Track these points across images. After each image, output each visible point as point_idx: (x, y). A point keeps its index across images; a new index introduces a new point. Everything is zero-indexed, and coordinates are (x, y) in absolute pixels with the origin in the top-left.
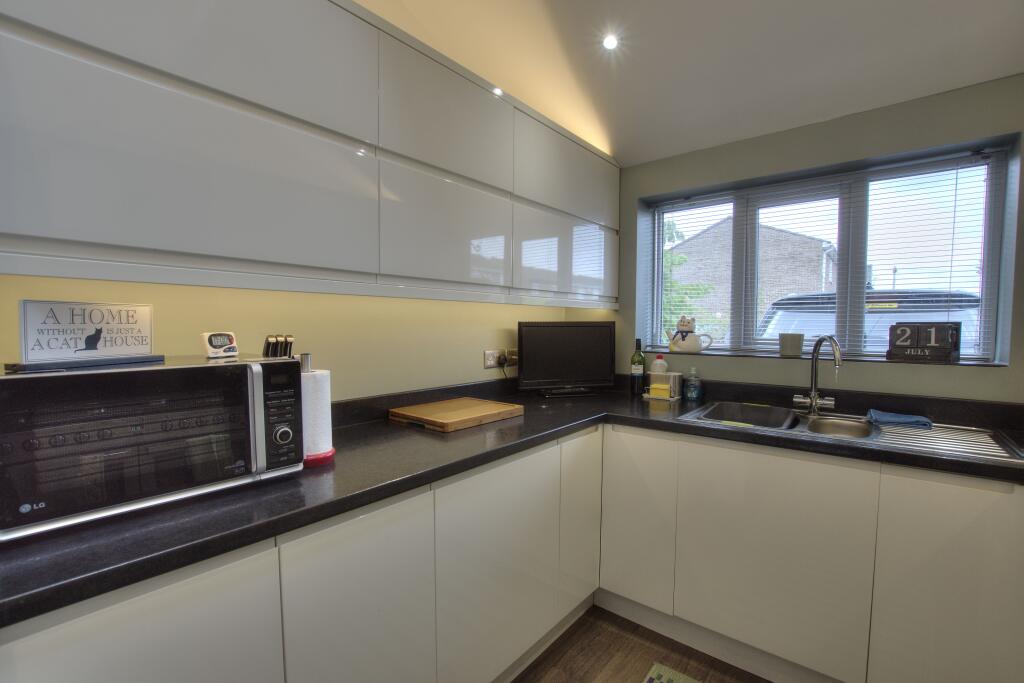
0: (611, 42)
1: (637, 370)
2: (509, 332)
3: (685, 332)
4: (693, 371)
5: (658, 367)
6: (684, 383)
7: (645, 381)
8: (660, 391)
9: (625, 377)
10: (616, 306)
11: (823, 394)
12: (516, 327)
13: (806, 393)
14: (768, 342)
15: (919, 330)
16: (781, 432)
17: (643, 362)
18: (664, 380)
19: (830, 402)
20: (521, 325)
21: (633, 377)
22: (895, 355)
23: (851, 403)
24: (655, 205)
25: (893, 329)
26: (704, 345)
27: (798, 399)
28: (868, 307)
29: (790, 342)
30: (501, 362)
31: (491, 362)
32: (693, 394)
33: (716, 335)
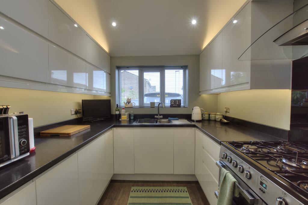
0: (114, 24)
1: (117, 113)
2: (78, 103)
3: (129, 102)
4: (132, 112)
5: (123, 112)
6: (130, 115)
7: (120, 115)
8: (124, 118)
9: (113, 115)
10: (110, 95)
11: (160, 115)
12: (81, 102)
13: (157, 115)
14: (147, 104)
15: (175, 101)
16: (155, 124)
17: (119, 110)
18: (124, 115)
19: (162, 117)
20: (83, 100)
21: (116, 115)
22: (172, 106)
23: (166, 116)
24: (119, 68)
25: (171, 101)
26: (134, 105)
27: (156, 117)
28: (166, 96)
29: (153, 104)
30: (77, 113)
31: (73, 113)
32: (132, 118)
33: (136, 103)
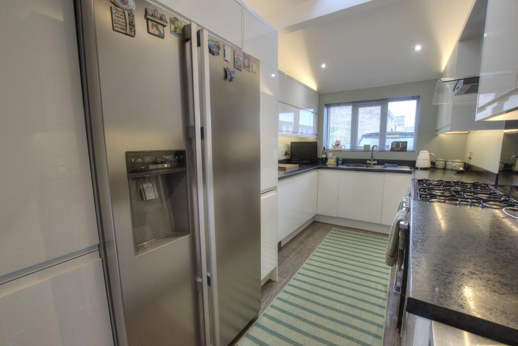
0: (323, 66)
1: (324, 156)
2: (288, 145)
3: (338, 144)
4: (341, 156)
5: (330, 155)
6: (338, 160)
7: (326, 159)
8: (331, 162)
9: (319, 159)
10: (317, 137)
11: (374, 160)
12: (290, 144)
13: (370, 160)
14: (361, 147)
15: (398, 143)
16: (365, 168)
17: (326, 154)
18: (332, 158)
19: (376, 162)
20: (291, 143)
21: (323, 158)
22: (392, 150)
23: (380, 162)
24: (328, 106)
25: (392, 143)
26: (343, 148)
27: (368, 162)
28: (387, 136)
29: (367, 147)
30: (286, 154)
31: (284, 154)
32: (340, 162)
33: (346, 145)
